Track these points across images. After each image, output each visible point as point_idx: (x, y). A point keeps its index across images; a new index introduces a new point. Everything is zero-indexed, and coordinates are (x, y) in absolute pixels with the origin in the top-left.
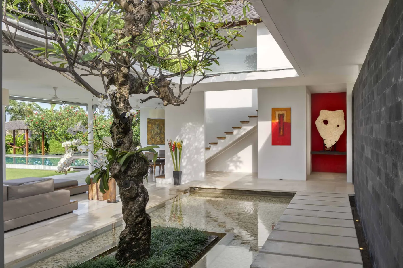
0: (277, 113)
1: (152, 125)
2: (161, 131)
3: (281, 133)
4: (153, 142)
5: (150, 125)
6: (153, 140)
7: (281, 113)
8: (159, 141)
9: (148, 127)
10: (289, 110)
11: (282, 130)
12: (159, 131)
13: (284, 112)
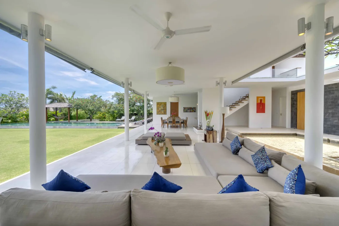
0: (259, 99)
1: (159, 105)
2: (164, 108)
3: (261, 108)
4: (160, 113)
5: (158, 105)
6: (160, 112)
7: (261, 99)
8: (163, 113)
9: (157, 106)
10: (264, 98)
11: (261, 106)
12: (163, 108)
13: (262, 99)
